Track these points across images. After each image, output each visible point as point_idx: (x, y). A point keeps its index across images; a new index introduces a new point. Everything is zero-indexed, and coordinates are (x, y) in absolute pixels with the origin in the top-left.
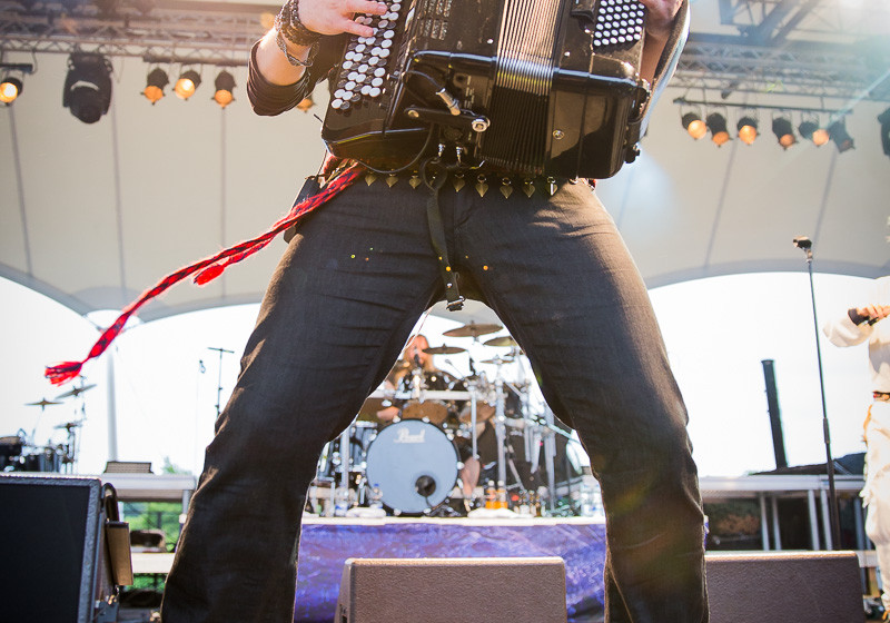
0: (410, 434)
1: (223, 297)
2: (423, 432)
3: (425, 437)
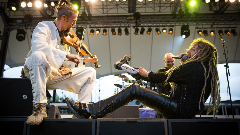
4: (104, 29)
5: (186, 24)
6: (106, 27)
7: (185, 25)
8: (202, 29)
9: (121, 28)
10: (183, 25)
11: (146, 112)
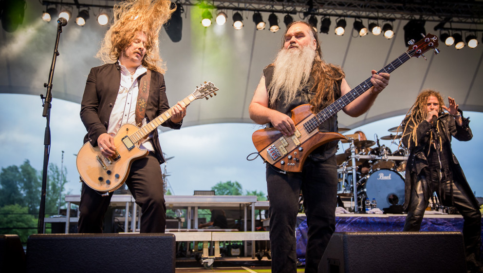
0: (384, 176)
1: (242, 118)
2: (390, 175)
3: (391, 177)
4: (235, 12)
5: (417, 17)
6: (242, 9)
7: (415, 20)
8: (450, 31)
9: (277, 14)
10: (410, 18)
11: (430, 223)
